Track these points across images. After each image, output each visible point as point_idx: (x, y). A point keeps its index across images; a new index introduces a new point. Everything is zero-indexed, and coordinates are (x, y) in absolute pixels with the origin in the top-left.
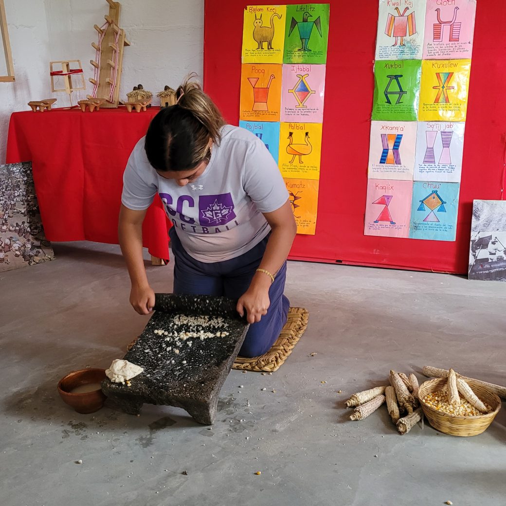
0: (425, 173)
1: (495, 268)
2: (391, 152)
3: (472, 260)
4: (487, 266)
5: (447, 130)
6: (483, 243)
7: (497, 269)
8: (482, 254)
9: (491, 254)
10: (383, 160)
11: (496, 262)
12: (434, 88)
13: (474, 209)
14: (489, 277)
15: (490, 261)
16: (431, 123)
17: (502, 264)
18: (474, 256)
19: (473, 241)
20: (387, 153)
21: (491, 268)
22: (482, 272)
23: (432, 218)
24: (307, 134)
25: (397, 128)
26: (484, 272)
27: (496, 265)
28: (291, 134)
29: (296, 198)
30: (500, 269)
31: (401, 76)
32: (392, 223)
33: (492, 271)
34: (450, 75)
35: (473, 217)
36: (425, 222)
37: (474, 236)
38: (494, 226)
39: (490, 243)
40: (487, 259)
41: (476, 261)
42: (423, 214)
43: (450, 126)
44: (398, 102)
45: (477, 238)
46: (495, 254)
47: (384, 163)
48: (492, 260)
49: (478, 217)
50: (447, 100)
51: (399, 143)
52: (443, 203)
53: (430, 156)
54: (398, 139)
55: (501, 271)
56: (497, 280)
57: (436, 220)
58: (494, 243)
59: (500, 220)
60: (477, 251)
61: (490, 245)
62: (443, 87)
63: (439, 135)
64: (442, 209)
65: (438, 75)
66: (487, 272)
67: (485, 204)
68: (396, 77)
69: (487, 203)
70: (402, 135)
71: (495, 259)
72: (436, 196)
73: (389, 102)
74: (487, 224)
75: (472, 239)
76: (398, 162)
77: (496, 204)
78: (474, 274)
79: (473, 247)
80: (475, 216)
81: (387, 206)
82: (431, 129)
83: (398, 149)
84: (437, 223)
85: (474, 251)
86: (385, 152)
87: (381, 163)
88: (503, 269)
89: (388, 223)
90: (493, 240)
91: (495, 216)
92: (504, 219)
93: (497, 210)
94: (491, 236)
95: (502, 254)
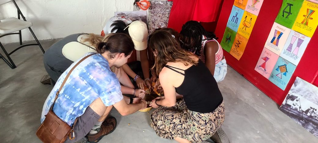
0: (285, 55)
1: (292, 111)
2: (276, 39)
3: (284, 103)
4: (289, 109)
5: (302, 39)
6: (292, 98)
7: (293, 113)
8: (290, 102)
9: (293, 104)
10: (272, 42)
12: (304, 16)
13: (296, 81)
14: (288, 114)
15: (291, 107)
16: (296, 33)
17: (296, 112)
18: (286, 101)
19: (289, 95)
20: (275, 39)
21: (290, 111)
22: (285, 110)
23: (279, 76)
24: (251, 19)
25: (282, 29)
26: (287, 110)
27: (293, 111)
28: (246, 17)
29: (239, 43)
30: (294, 113)
31: (292, 5)
32: (265, 70)
33: (290, 112)
34: (313, 12)
35: (294, 84)
36: (276, 76)
37: (290, 93)
38: (301, 93)
40: (291, 106)
41: (286, 104)
42: (277, 72)
43: (303, 38)
44: (287, 17)
45: (291, 95)
46: (295, 105)
47: (272, 43)
48: (292, 107)
49: (295, 85)
50: (307, 24)
51: (281, 36)
52: (287, 71)
53: (290, 48)
54: (281, 34)
55: (294, 114)
56: (290, 116)
57: (281, 77)
58: (297, 101)
59: (305, 92)
60: (288, 100)
61: (295, 100)
62: (308, 17)
63: (298, 39)
64: (285, 74)
65: (308, 9)
66: (288, 111)
68: (291, 5)
69: (303, 81)
70: (283, 33)
71: (294, 108)
72: (285, 67)
73: (283, 16)
74: (299, 91)
75: (289, 93)
76: (277, 45)
77: (307, 84)
78: (282, 108)
79: (287, 97)
80: (295, 84)
81: (266, 62)
82: (295, 35)
83: (279, 39)
84: (281, 79)
85: (287, 99)
86: (274, 38)
87: (271, 42)
88: (295, 114)
89: (264, 69)
90: (297, 99)
91: (304, 89)
92: (307, 92)
93: (306, 87)
94: (297, 97)
95: (298, 107)
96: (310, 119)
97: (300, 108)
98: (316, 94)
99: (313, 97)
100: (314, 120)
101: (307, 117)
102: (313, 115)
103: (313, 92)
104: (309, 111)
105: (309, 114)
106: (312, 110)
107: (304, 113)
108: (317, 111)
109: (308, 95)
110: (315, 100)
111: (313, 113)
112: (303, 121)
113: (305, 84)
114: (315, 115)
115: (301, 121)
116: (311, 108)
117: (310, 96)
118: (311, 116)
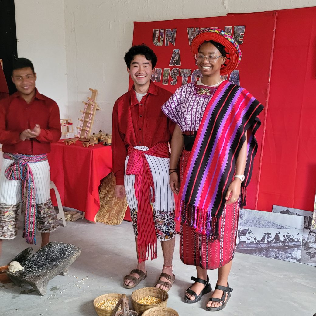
1: (249, 247)
4: (245, 246)
7: (250, 248)
9: (248, 239)
11: (250, 244)
14: (246, 252)
15: (247, 243)
17: (253, 245)
21: (247, 247)
22: (242, 249)
26: (244, 249)
27: (250, 246)
33: (248, 249)
37: (240, 228)
38: (250, 224)
39: (248, 233)
40: (245, 242)
41: (240, 242)
45: (241, 230)
46: (249, 239)
48: (248, 242)
49: (242, 218)
55: (252, 249)
56: (250, 254)
58: (249, 233)
59: (253, 221)
60: (241, 237)
61: (247, 234)
66: (245, 249)
67: (246, 211)
69: (247, 211)
71: (249, 243)
74: (247, 222)
75: (238, 230)
77: (251, 212)
78: (238, 249)
79: (238, 234)
80: (240, 217)
90: (249, 231)
91: (250, 218)
92: (255, 220)
93: (252, 215)
94: (248, 229)
95: (253, 240)
96: (269, 245)
97: (255, 239)
98: (263, 219)
99: (262, 222)
100: (273, 245)
101: (265, 245)
102: (270, 240)
103: (260, 217)
104: (265, 238)
105: (266, 241)
106: (267, 236)
107: (261, 243)
108: (271, 234)
109: (257, 223)
110: (265, 224)
111: (269, 238)
112: (264, 251)
113: (250, 213)
114: (272, 239)
115: (262, 252)
116: (265, 234)
117: (259, 222)
118: (268, 243)
